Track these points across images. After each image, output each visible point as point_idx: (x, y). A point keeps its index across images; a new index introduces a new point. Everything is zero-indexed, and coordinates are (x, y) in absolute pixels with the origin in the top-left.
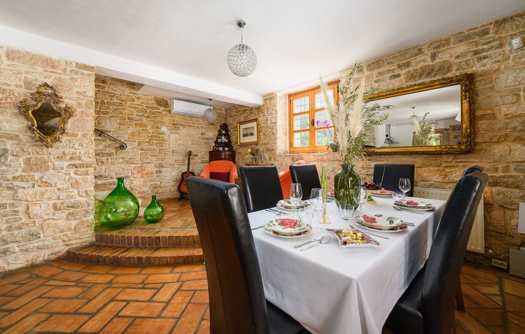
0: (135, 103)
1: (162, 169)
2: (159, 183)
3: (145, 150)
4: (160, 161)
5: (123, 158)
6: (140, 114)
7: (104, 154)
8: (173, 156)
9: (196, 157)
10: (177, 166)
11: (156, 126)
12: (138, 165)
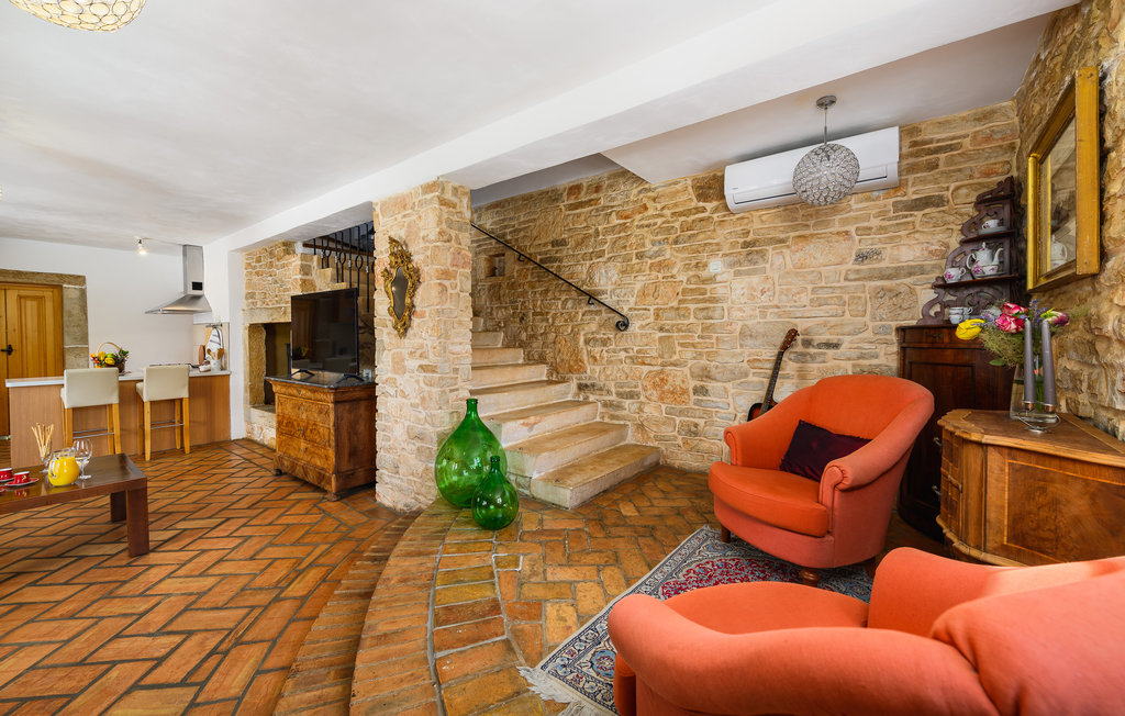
0: (651, 212)
1: (710, 385)
2: (701, 422)
3: (668, 331)
4: (704, 362)
5: (626, 350)
6: (659, 237)
7: (597, 340)
8: (741, 346)
9: (831, 352)
10: (756, 379)
11: (694, 262)
12: (656, 368)
